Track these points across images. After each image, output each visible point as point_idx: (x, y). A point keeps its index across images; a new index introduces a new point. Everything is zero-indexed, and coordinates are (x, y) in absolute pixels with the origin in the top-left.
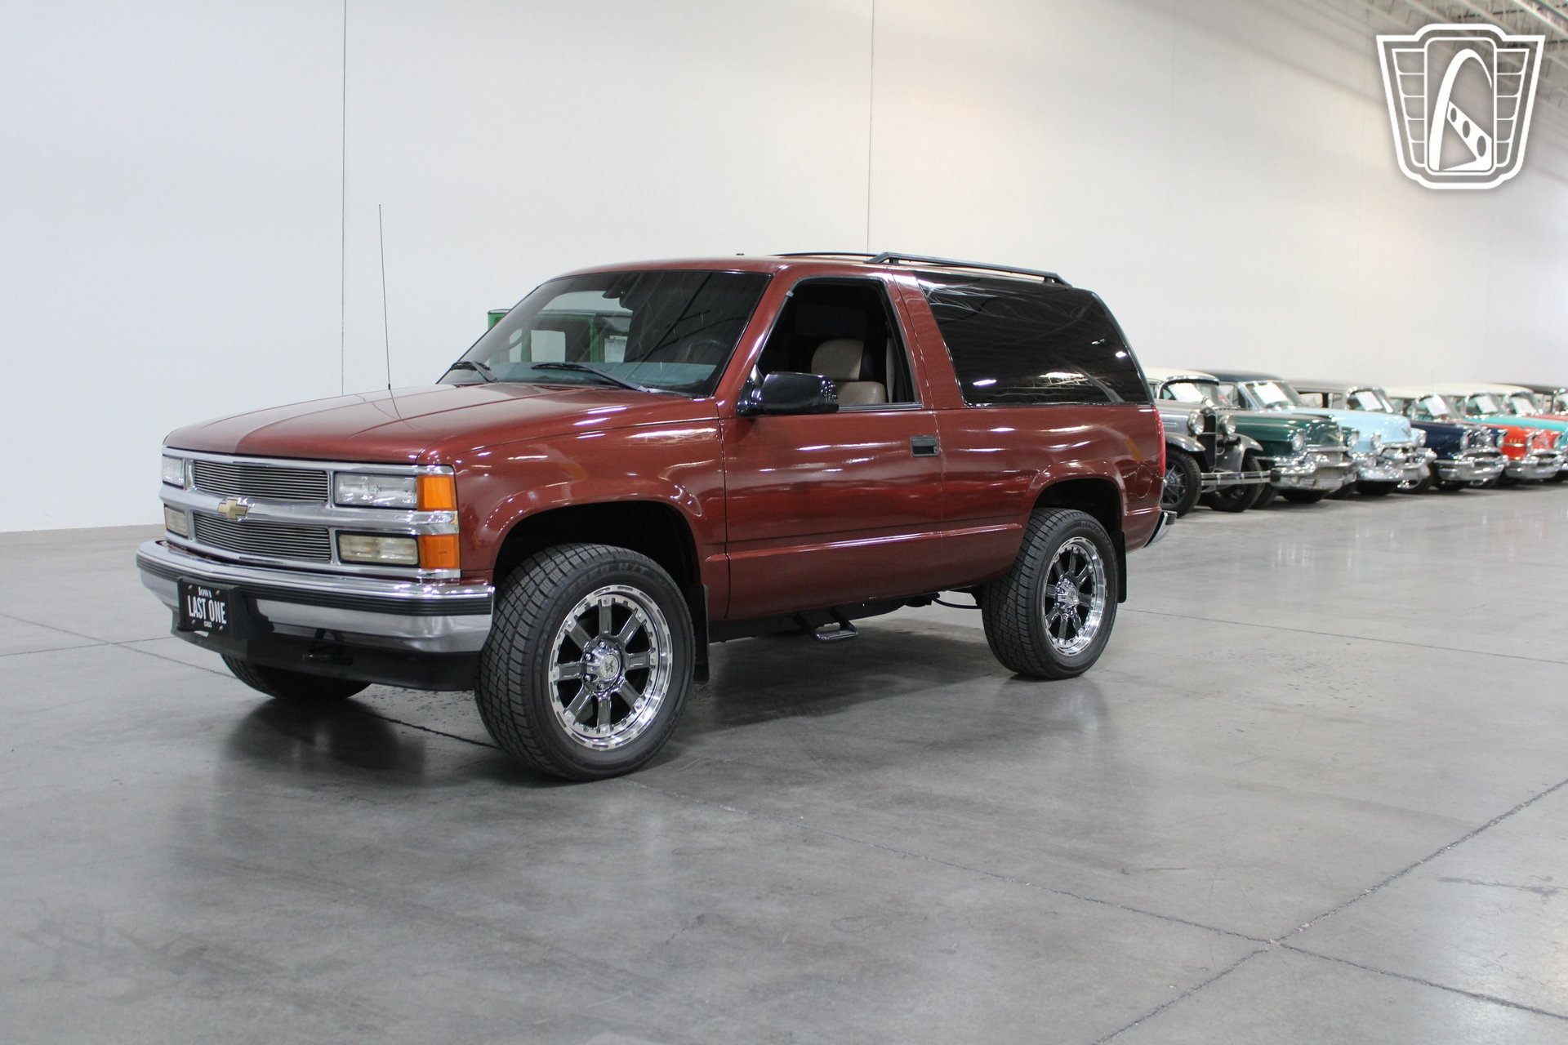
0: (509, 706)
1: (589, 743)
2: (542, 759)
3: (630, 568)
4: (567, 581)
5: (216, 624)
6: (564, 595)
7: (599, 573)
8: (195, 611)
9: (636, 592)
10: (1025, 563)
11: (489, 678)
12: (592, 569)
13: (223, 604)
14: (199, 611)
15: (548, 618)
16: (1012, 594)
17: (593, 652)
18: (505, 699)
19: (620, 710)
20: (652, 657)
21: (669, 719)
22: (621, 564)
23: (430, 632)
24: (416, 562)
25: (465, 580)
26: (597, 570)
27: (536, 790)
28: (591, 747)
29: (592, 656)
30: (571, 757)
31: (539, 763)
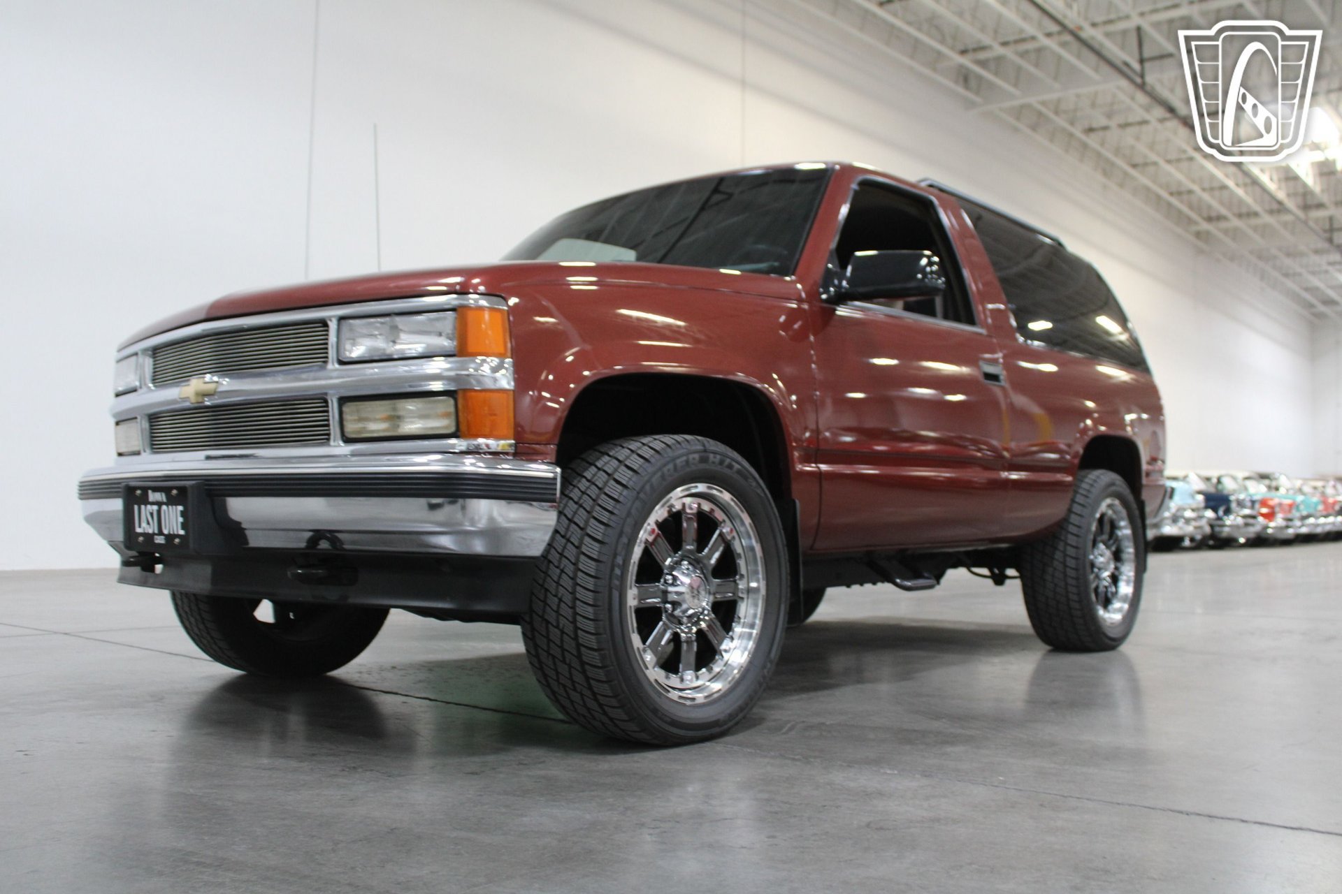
0: (576, 638)
1: (674, 695)
2: (618, 714)
3: (721, 463)
4: (650, 469)
5: (170, 537)
6: (648, 487)
7: (687, 462)
8: (144, 525)
9: (726, 496)
10: (1072, 521)
11: (545, 602)
12: (678, 457)
13: (180, 508)
14: (148, 523)
15: (629, 514)
16: (1058, 555)
17: (674, 573)
18: (569, 629)
19: (706, 654)
20: (740, 587)
21: (764, 667)
22: (711, 456)
23: (473, 523)
24: (452, 430)
25: (522, 452)
26: (685, 458)
27: (610, 757)
28: (676, 699)
29: (675, 578)
30: (655, 711)
31: (611, 719)
